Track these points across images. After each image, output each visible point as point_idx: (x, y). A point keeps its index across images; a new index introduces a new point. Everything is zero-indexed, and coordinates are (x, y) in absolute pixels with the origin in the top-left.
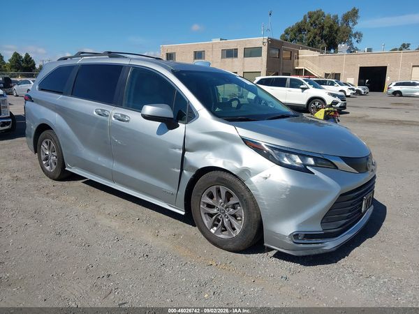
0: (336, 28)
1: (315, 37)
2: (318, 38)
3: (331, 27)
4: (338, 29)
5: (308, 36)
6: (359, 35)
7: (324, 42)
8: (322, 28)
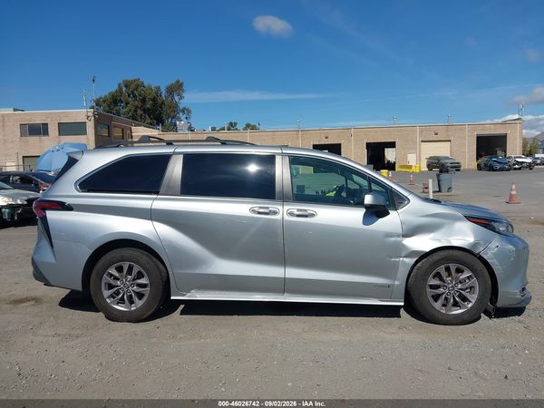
0: (160, 102)
1: (135, 111)
2: (139, 112)
3: (154, 100)
4: (163, 103)
5: (127, 109)
6: (186, 111)
7: (147, 117)
8: (144, 101)
